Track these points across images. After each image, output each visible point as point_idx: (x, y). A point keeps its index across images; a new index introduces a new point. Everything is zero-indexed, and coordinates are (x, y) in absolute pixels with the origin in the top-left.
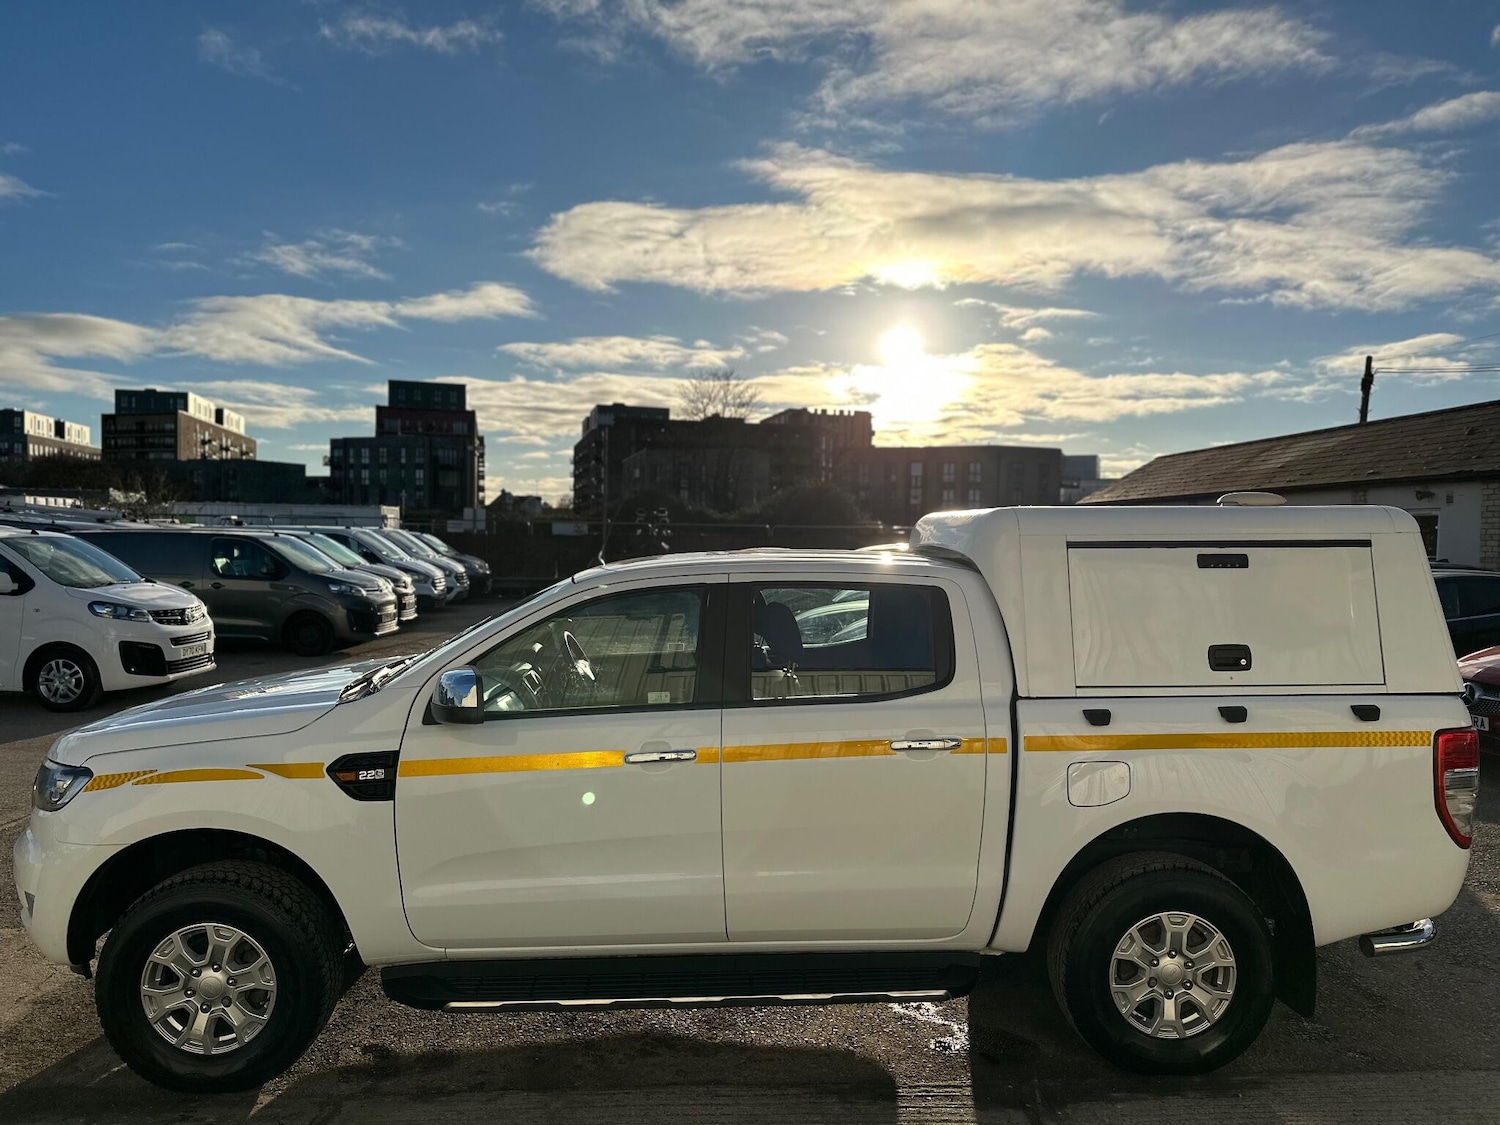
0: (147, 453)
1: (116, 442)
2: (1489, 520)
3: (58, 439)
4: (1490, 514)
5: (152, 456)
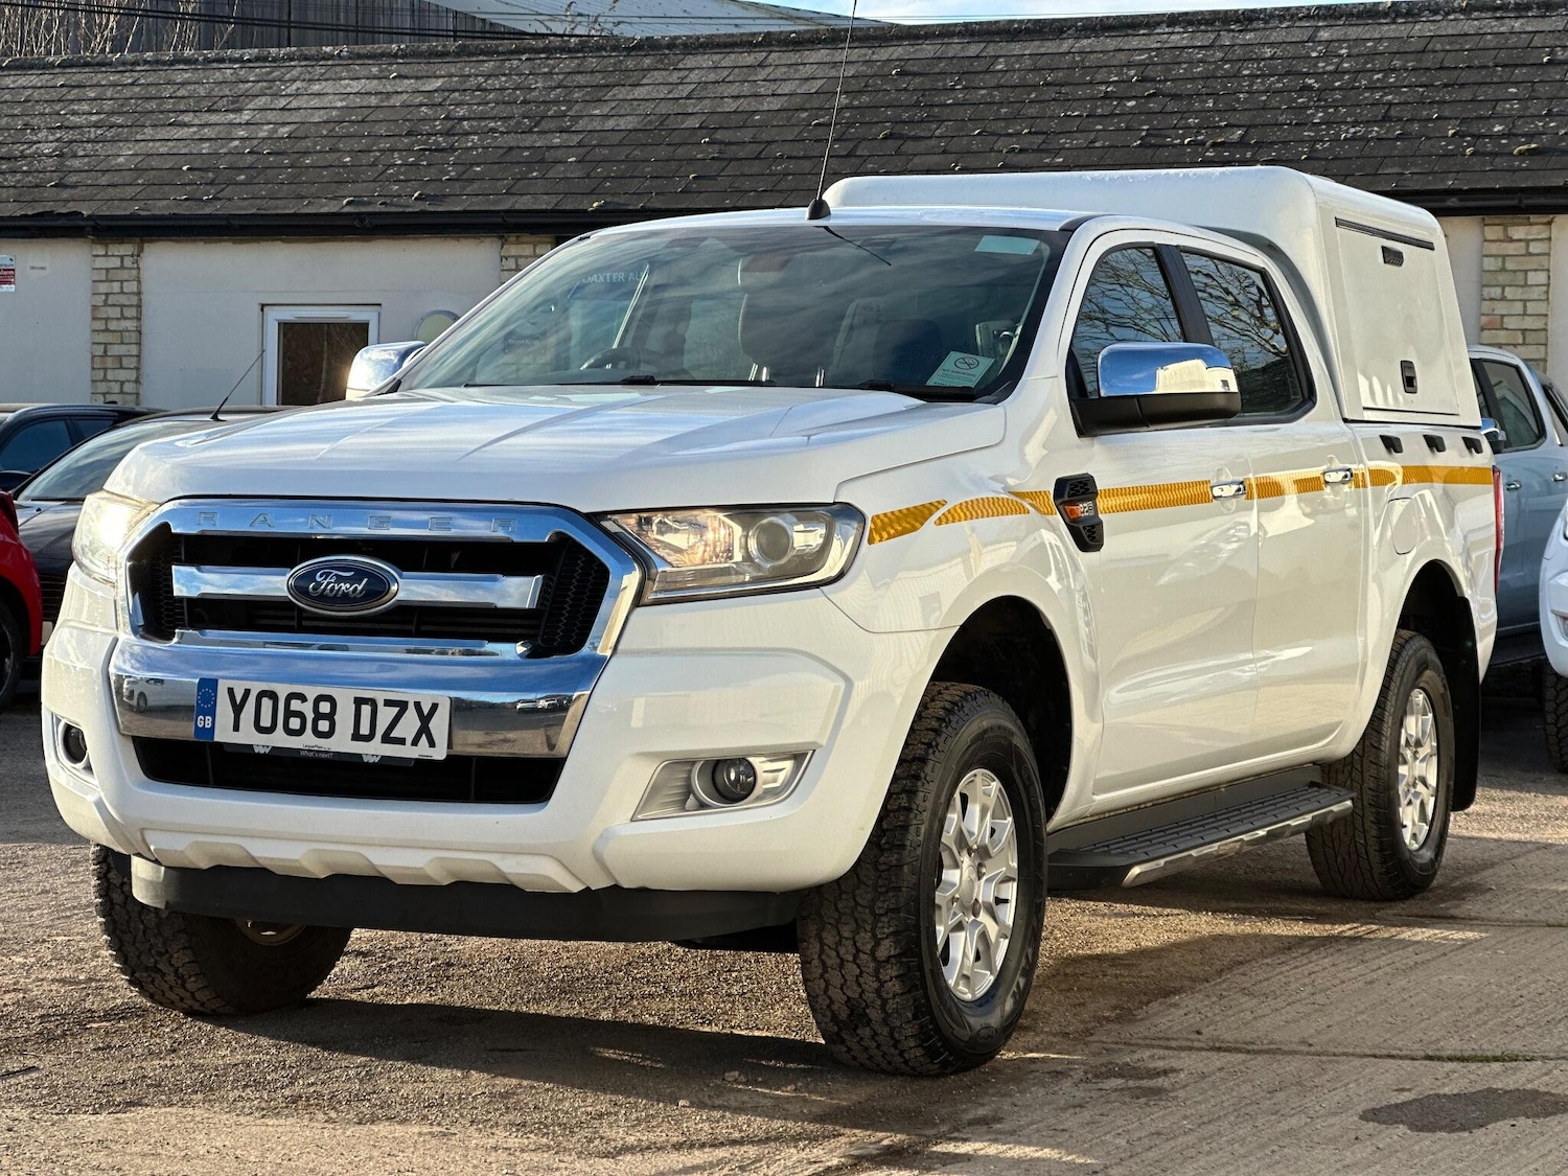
2: (113, 325)
4: (115, 312)
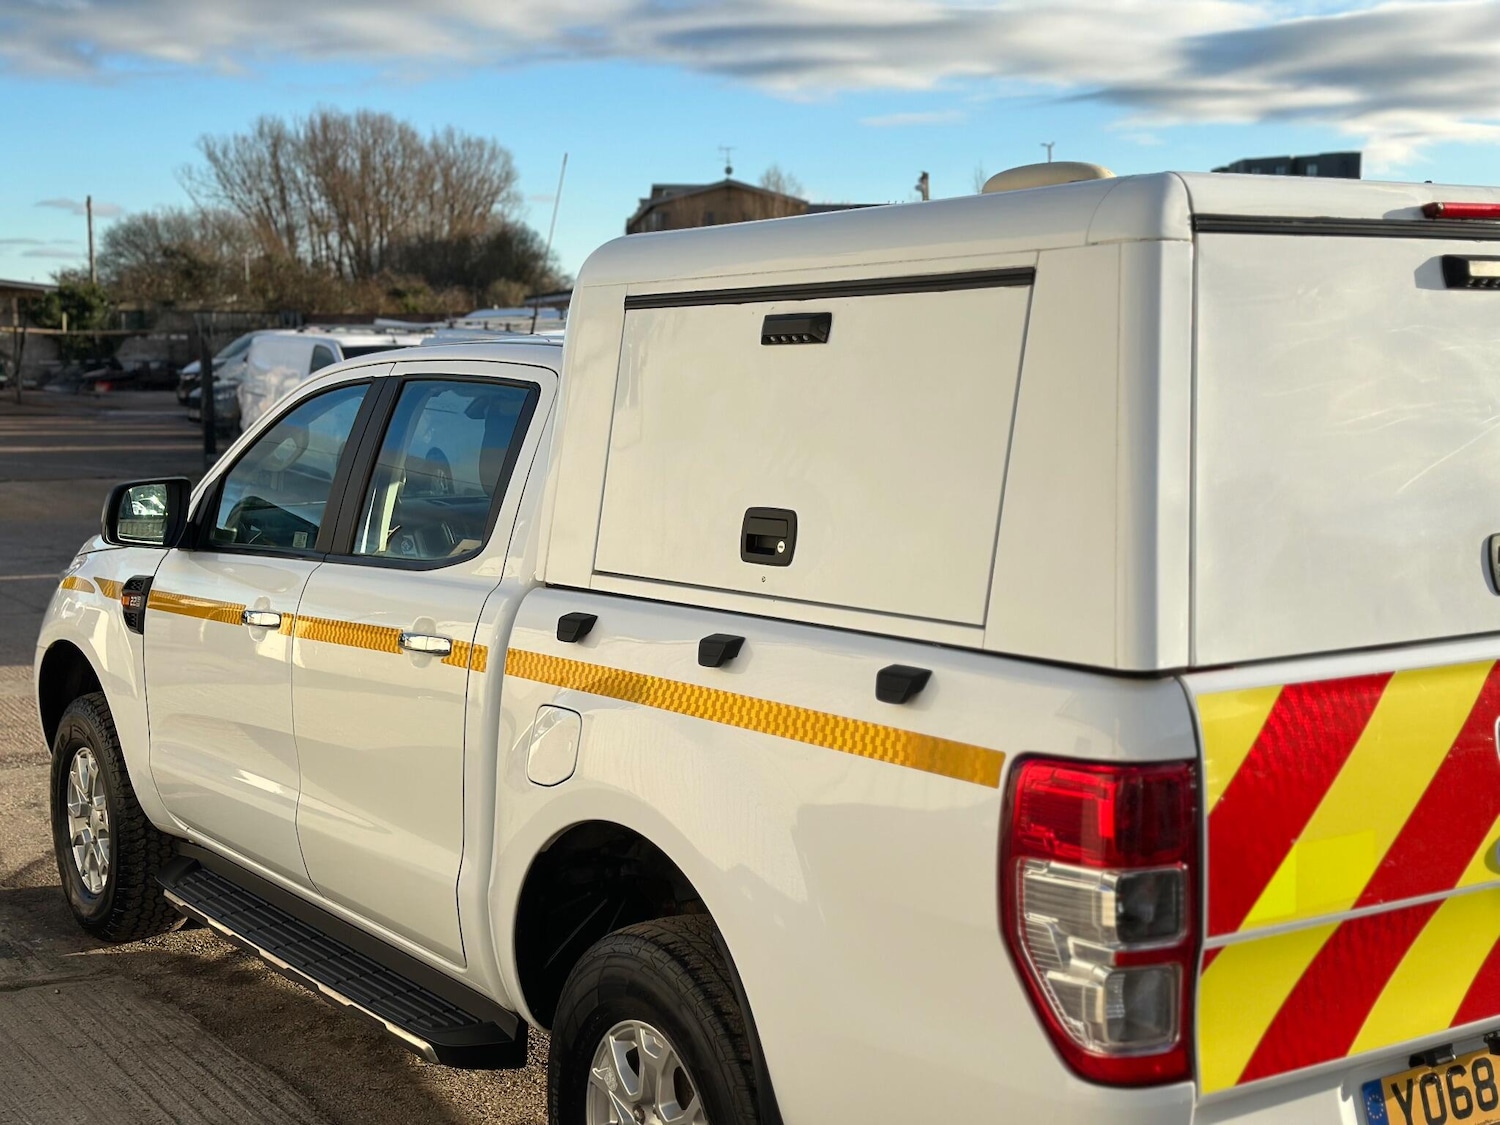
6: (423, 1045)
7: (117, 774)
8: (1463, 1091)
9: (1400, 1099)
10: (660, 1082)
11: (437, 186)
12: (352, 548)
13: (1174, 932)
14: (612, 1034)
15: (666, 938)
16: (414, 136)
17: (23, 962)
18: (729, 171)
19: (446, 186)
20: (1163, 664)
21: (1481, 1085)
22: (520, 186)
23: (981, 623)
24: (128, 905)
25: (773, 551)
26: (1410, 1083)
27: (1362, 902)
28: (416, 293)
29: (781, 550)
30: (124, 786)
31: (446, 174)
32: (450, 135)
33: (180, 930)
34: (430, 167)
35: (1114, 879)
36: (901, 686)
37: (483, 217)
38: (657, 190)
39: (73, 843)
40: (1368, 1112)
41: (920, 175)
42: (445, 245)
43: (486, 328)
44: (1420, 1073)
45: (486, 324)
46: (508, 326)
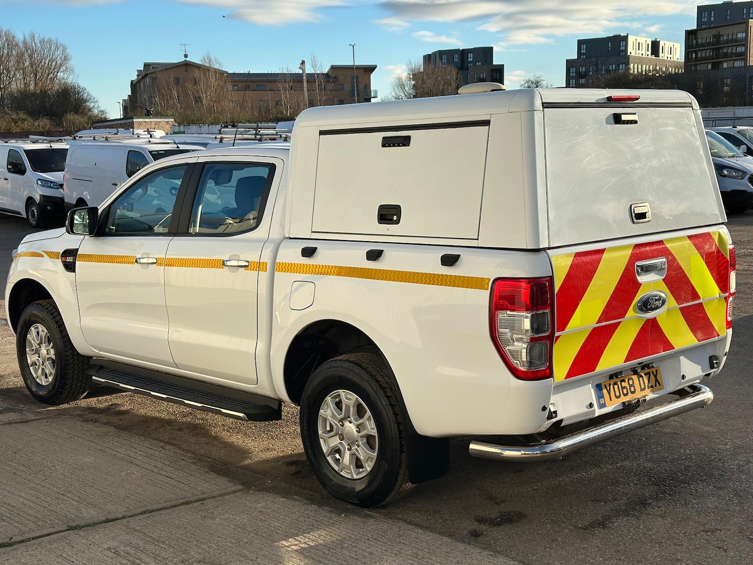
0: (722, 63)
1: (697, 55)
3: (653, 57)
5: (725, 65)
6: (241, 415)
7: (58, 333)
8: (625, 387)
9: (607, 390)
10: (351, 409)
11: (27, 64)
12: (188, 231)
13: (547, 331)
14: (329, 397)
15: (352, 359)
16: (14, 37)
17: (22, 413)
18: (186, 56)
19: (31, 64)
20: (541, 247)
21: (631, 386)
22: (72, 63)
23: (477, 238)
24: (65, 387)
25: (392, 220)
26: (610, 385)
27: (599, 322)
28: (23, 120)
29: (395, 219)
30: (62, 338)
31: (31, 57)
32: (33, 37)
33: (82, 399)
34: (23, 54)
35: (529, 315)
36: (449, 260)
37: (52, 80)
38: (146, 65)
39: (30, 366)
40: (597, 394)
41: (301, 61)
42: (34, 94)
43: (94, 139)
44: (612, 382)
45: (94, 137)
46: (107, 138)
